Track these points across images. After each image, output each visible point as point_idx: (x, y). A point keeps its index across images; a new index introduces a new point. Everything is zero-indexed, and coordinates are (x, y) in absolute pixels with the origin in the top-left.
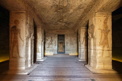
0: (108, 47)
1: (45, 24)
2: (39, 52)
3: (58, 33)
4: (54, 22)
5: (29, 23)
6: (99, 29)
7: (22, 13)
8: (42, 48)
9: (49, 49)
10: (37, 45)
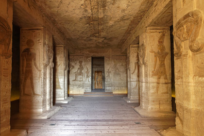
0: (166, 78)
1: (69, 40)
2: (60, 88)
3: (92, 54)
4: (84, 37)
5: (47, 43)
6: (152, 52)
7: (37, 29)
8: (64, 81)
9: (77, 82)
10: (57, 76)
